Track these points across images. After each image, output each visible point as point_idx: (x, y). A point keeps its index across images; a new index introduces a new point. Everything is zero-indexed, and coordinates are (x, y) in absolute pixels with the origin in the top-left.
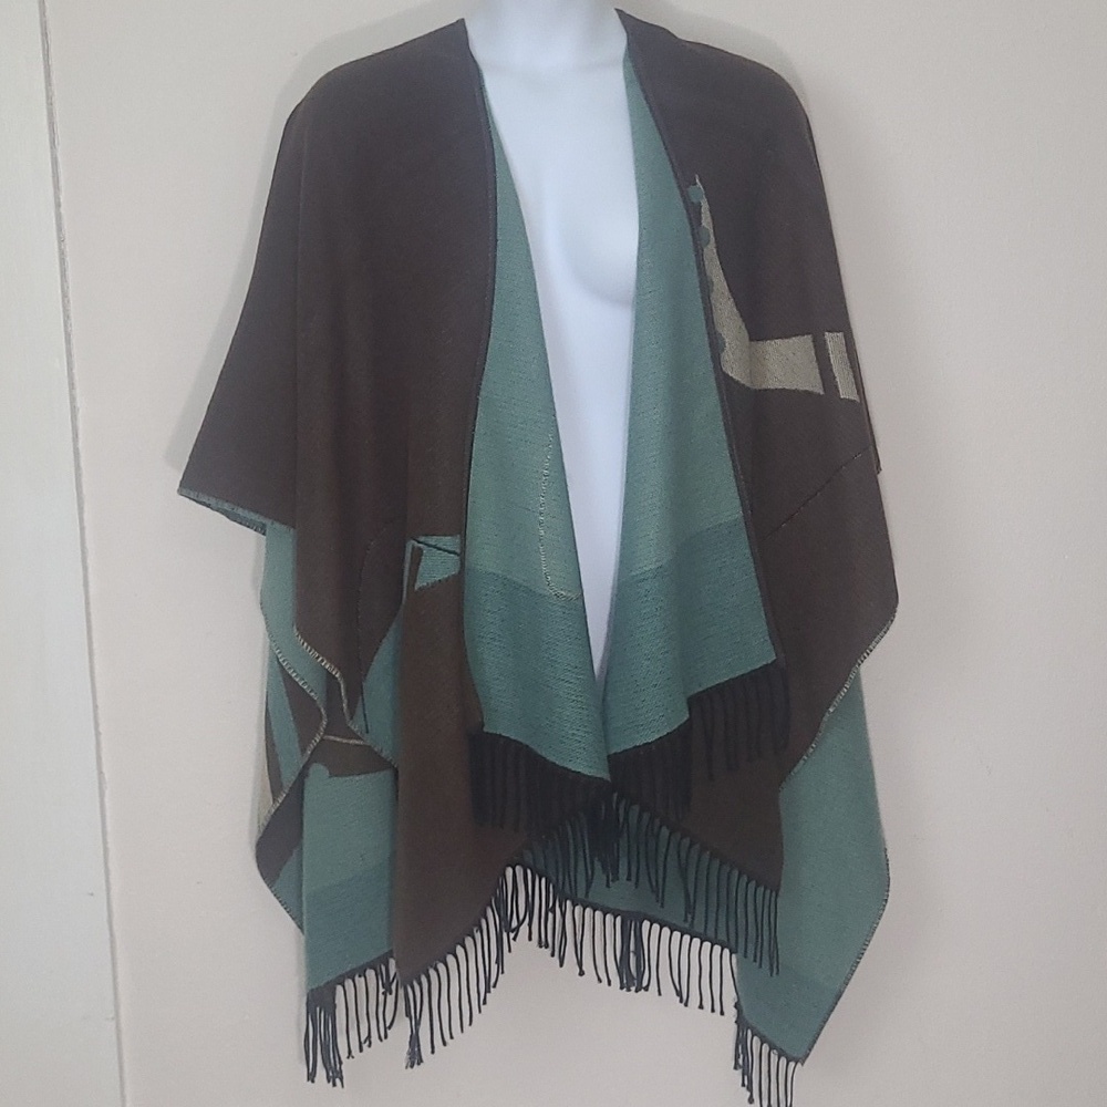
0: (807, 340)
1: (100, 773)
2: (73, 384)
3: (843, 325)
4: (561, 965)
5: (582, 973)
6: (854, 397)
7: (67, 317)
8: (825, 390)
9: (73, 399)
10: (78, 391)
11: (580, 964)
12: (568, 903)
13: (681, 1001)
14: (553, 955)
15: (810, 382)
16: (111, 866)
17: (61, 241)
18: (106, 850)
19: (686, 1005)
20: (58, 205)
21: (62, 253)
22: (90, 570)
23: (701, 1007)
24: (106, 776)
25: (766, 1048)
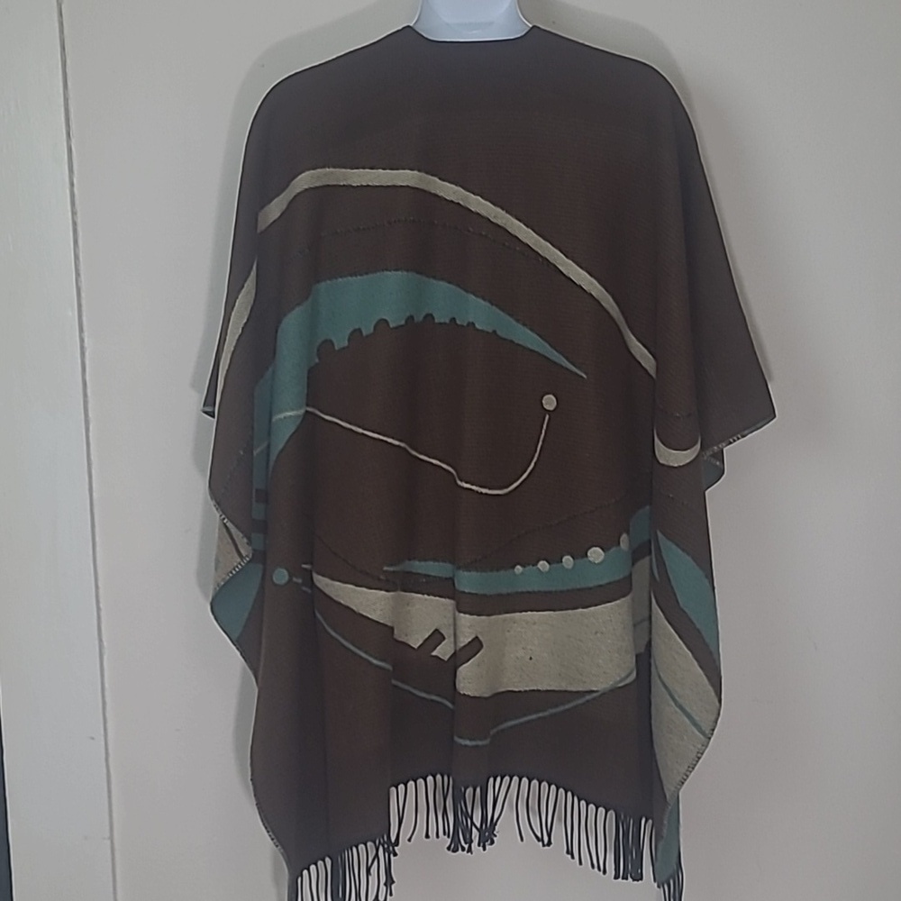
2: (82, 329)
9: (82, 341)
16: (108, 715)
17: (74, 213)
18: (104, 703)
21: (75, 224)
24: (105, 644)
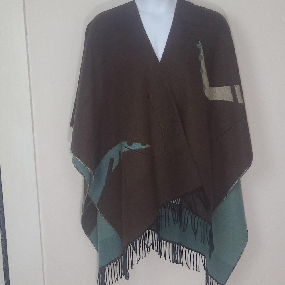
0: (229, 87)
1: (39, 204)
2: (31, 99)
3: (239, 82)
4: (161, 257)
5: (166, 260)
6: (242, 102)
7: (30, 81)
8: (234, 100)
9: (31, 103)
10: (33, 101)
11: (165, 257)
12: (162, 240)
13: (188, 268)
14: (159, 254)
15: (230, 98)
16: (41, 229)
19: (189, 269)
20: (27, 51)
21: (28, 64)
22: (36, 149)
23: (194, 270)
25: (214, 281)
